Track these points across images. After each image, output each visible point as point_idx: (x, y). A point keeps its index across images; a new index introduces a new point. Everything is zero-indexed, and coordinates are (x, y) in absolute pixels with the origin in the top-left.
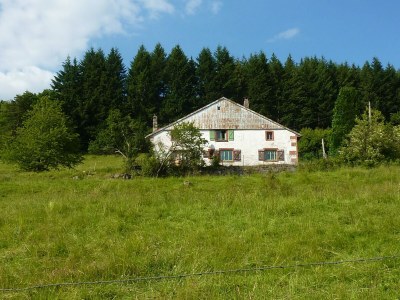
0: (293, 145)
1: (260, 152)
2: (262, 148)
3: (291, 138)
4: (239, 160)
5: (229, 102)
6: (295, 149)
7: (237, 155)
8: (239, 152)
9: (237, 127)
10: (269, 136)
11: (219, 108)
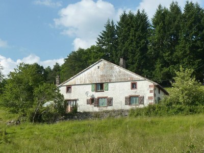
0: (151, 92)
1: (126, 98)
2: (127, 95)
3: (150, 86)
4: (112, 105)
5: (106, 62)
6: (152, 95)
7: (110, 101)
8: (111, 99)
9: (110, 80)
10: (134, 86)
11: (99, 67)
